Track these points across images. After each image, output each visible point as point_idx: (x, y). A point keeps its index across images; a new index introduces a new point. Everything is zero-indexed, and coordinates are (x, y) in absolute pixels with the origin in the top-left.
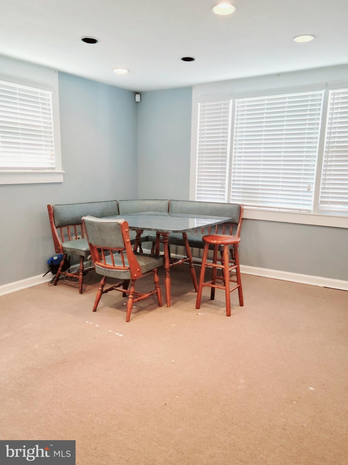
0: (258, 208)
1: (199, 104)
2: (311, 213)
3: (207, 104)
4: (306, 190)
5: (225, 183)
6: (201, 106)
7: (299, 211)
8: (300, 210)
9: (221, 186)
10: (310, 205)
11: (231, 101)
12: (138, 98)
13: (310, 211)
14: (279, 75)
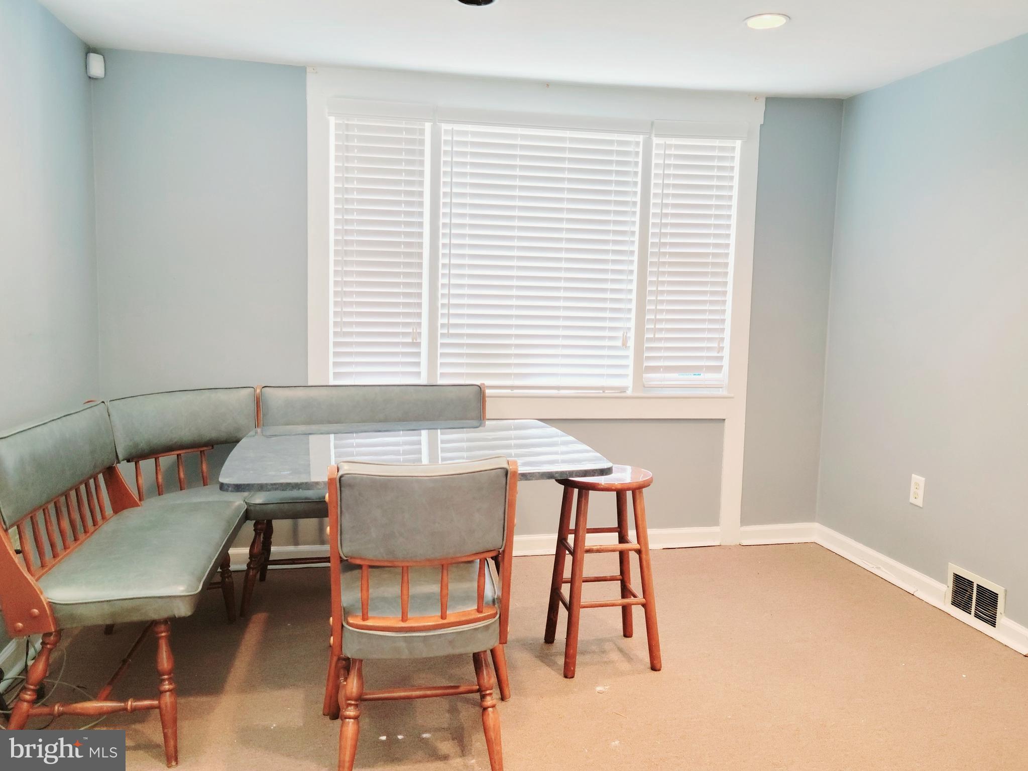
0: (509, 391)
1: (332, 120)
2: (629, 393)
3: (355, 122)
4: (619, 343)
5: (420, 334)
6: (338, 126)
7: (601, 391)
8: (603, 389)
9: (410, 340)
10: (626, 376)
11: (428, 126)
12: (97, 66)
13: (623, 390)
14: (547, 85)
